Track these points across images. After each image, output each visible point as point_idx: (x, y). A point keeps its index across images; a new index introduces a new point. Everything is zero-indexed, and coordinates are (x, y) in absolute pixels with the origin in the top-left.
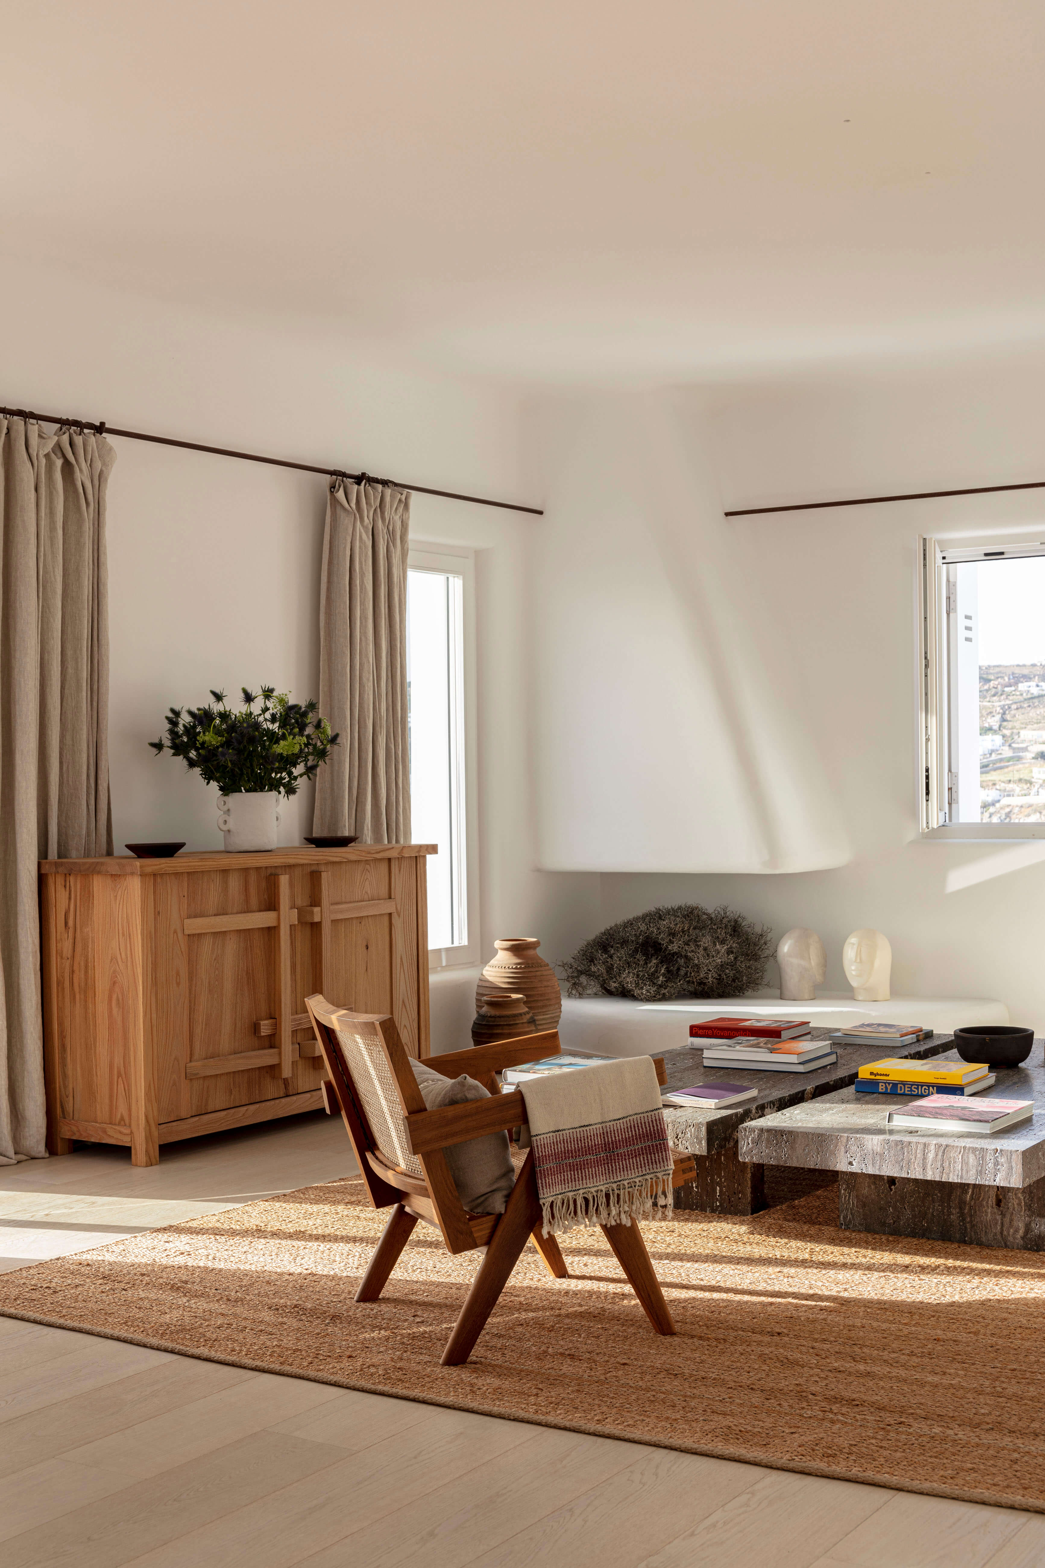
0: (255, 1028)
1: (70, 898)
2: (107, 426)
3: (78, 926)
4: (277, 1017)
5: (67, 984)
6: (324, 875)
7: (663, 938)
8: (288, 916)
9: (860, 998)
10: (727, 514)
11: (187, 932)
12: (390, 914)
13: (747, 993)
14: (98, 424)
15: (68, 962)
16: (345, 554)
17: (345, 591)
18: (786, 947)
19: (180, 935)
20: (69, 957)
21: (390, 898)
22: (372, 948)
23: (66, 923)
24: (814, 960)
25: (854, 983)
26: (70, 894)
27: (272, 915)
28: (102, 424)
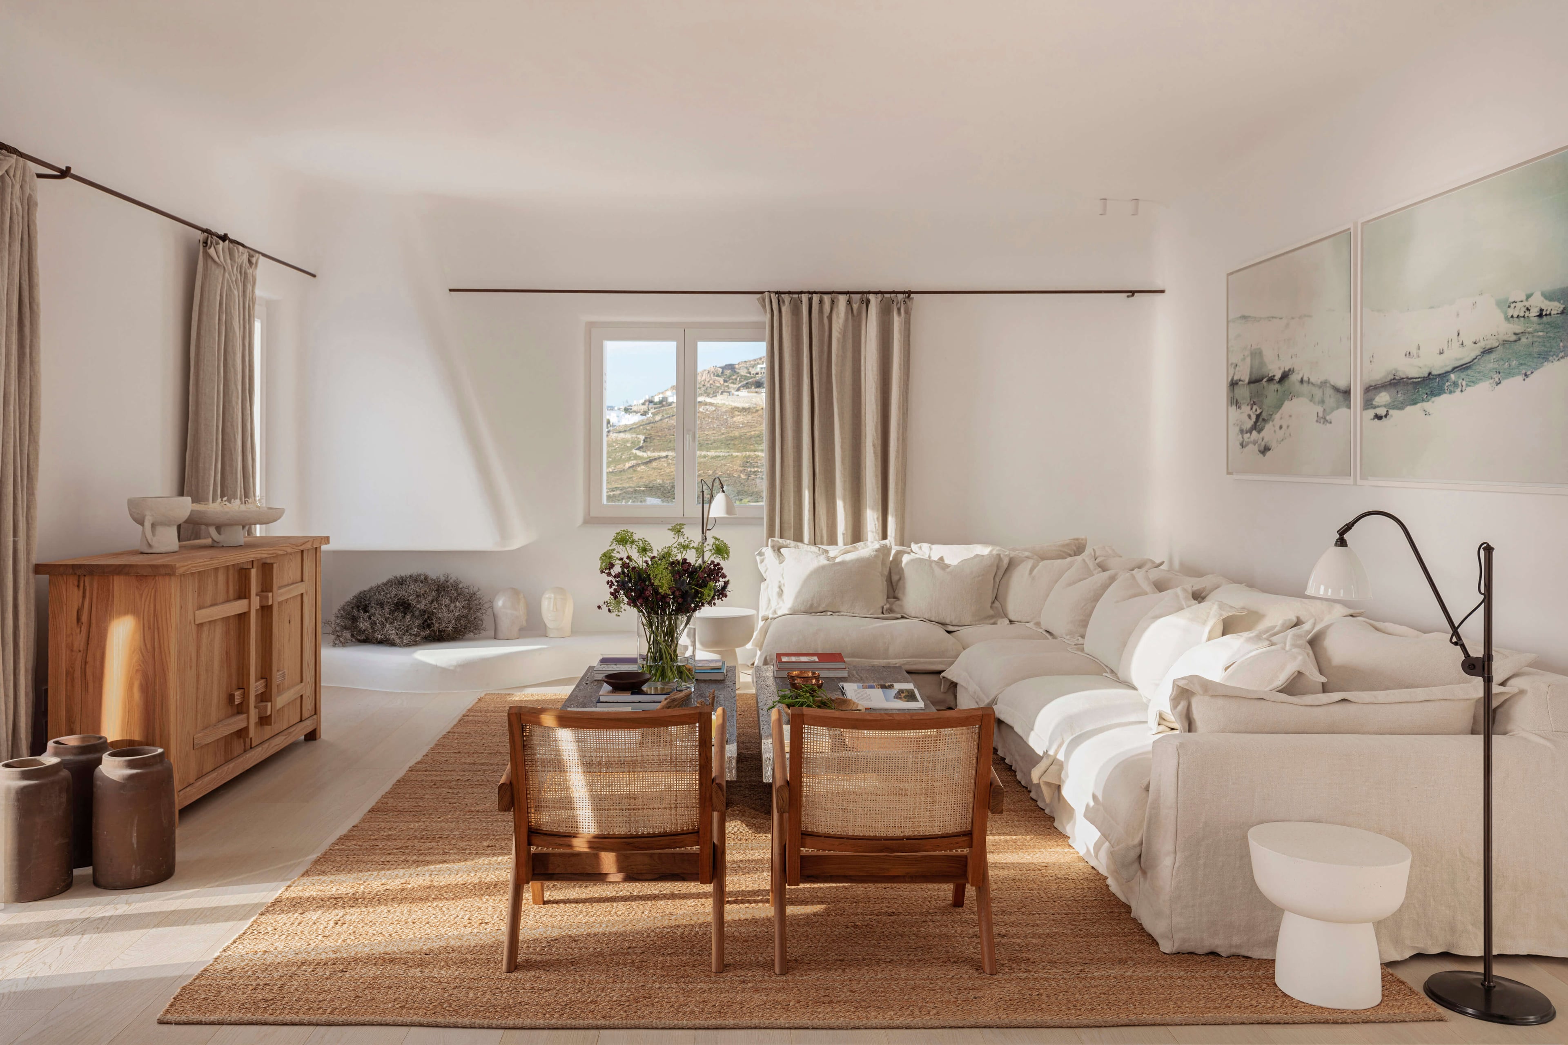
0: (231, 697)
1: (84, 597)
2: (72, 172)
3: (94, 621)
4: (245, 687)
5: (78, 674)
6: (275, 565)
7: (412, 600)
8: (256, 602)
9: (551, 636)
10: (451, 290)
11: (197, 622)
12: (302, 594)
13: (467, 636)
14: (64, 169)
15: (80, 655)
16: (215, 298)
17: (215, 329)
18: (500, 603)
19: (193, 624)
20: (81, 649)
21: (302, 581)
22: (292, 622)
23: (79, 620)
24: (521, 611)
25: (550, 625)
26: (84, 593)
27: (245, 602)
28: (68, 169)
